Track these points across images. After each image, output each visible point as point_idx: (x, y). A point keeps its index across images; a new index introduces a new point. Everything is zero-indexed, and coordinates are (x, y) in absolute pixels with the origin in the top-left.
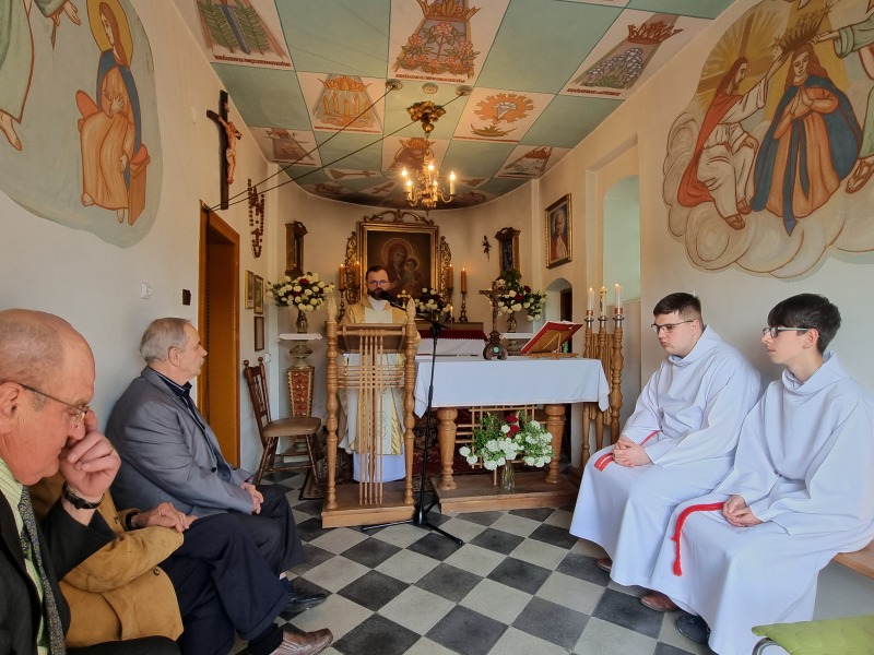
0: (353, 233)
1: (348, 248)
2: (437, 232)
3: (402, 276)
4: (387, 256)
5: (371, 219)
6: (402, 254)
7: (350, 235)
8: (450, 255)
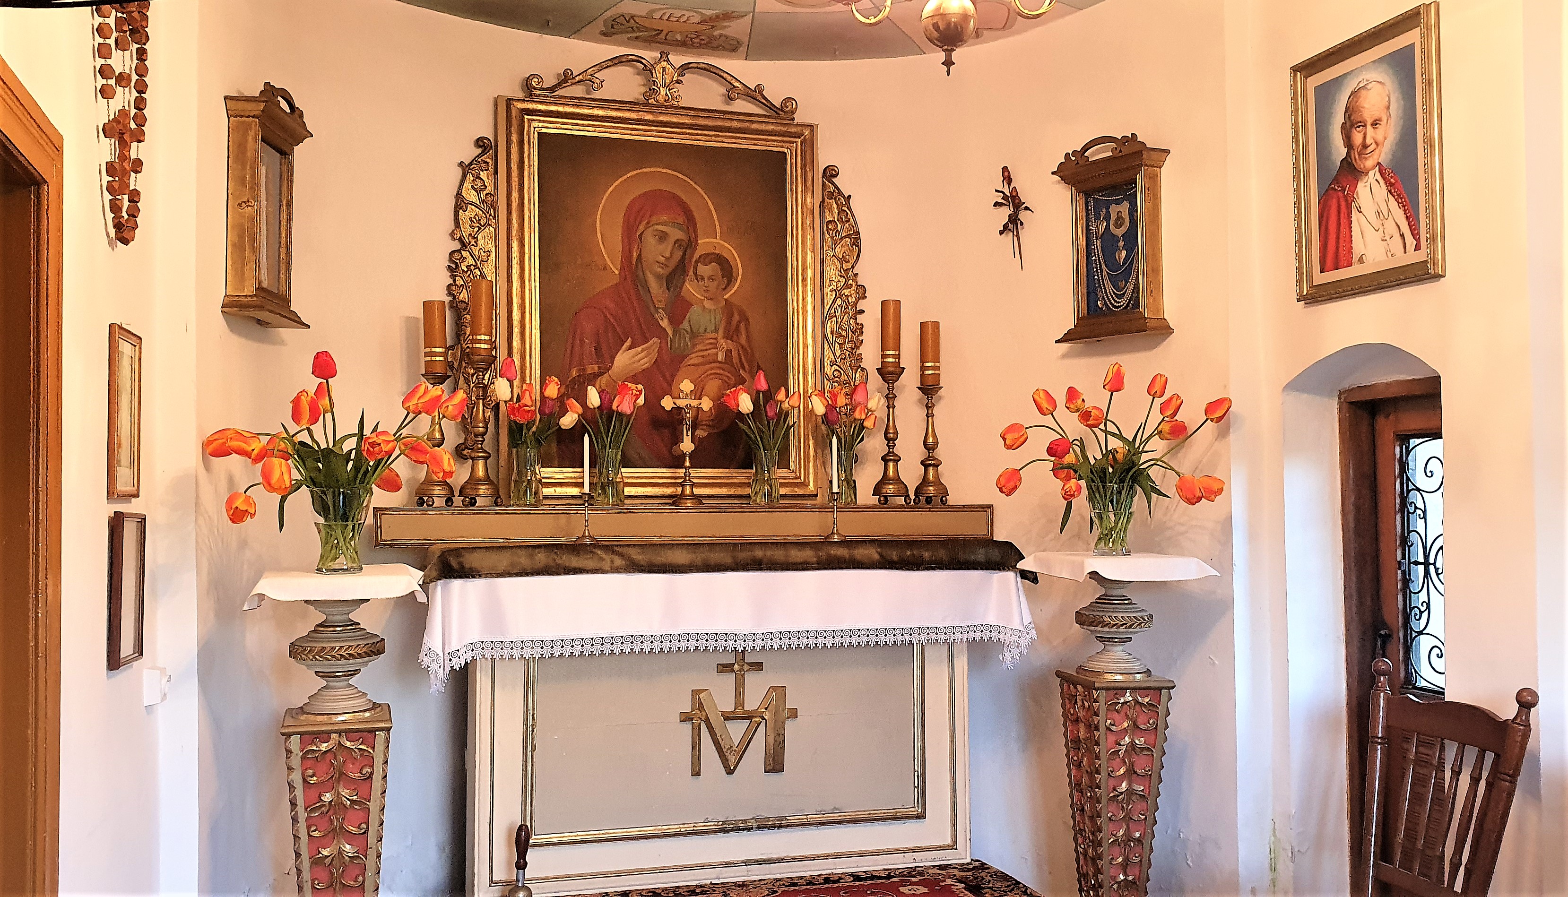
0: (480, 143)
1: (460, 203)
2: (809, 147)
3: (676, 321)
4: (617, 238)
5: (553, 89)
6: (676, 234)
7: (470, 152)
8: (856, 239)
